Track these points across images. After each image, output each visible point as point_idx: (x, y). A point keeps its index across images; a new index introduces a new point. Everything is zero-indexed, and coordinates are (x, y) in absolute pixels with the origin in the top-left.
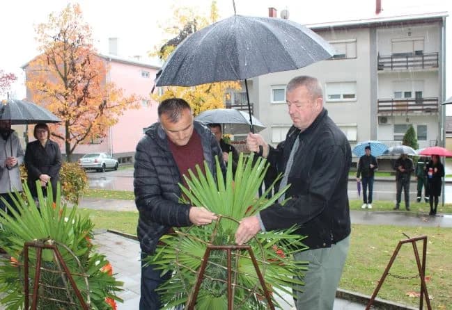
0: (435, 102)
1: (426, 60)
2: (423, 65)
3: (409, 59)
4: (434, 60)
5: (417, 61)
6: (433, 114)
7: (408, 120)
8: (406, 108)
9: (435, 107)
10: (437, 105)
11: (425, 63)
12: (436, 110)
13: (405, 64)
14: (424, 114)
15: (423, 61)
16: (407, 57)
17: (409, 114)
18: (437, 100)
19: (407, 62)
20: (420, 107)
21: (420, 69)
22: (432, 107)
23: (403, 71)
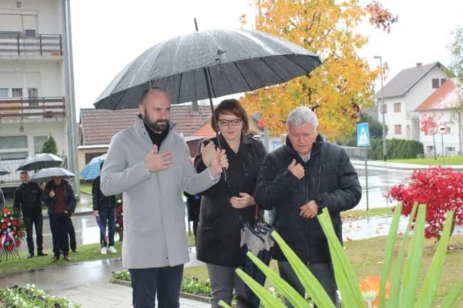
0: (61, 104)
1: (44, 45)
2: (41, 51)
3: (21, 41)
4: (55, 45)
5: (32, 45)
6: (60, 120)
7: (22, 129)
8: (20, 112)
9: (61, 110)
10: (63, 107)
11: (44, 48)
12: (64, 114)
13: (16, 48)
14: (47, 120)
15: (41, 45)
16: (18, 38)
17: (25, 121)
18: (63, 100)
19: (18, 44)
20: (41, 111)
21: (37, 57)
22: (54, 110)
23: (14, 58)
